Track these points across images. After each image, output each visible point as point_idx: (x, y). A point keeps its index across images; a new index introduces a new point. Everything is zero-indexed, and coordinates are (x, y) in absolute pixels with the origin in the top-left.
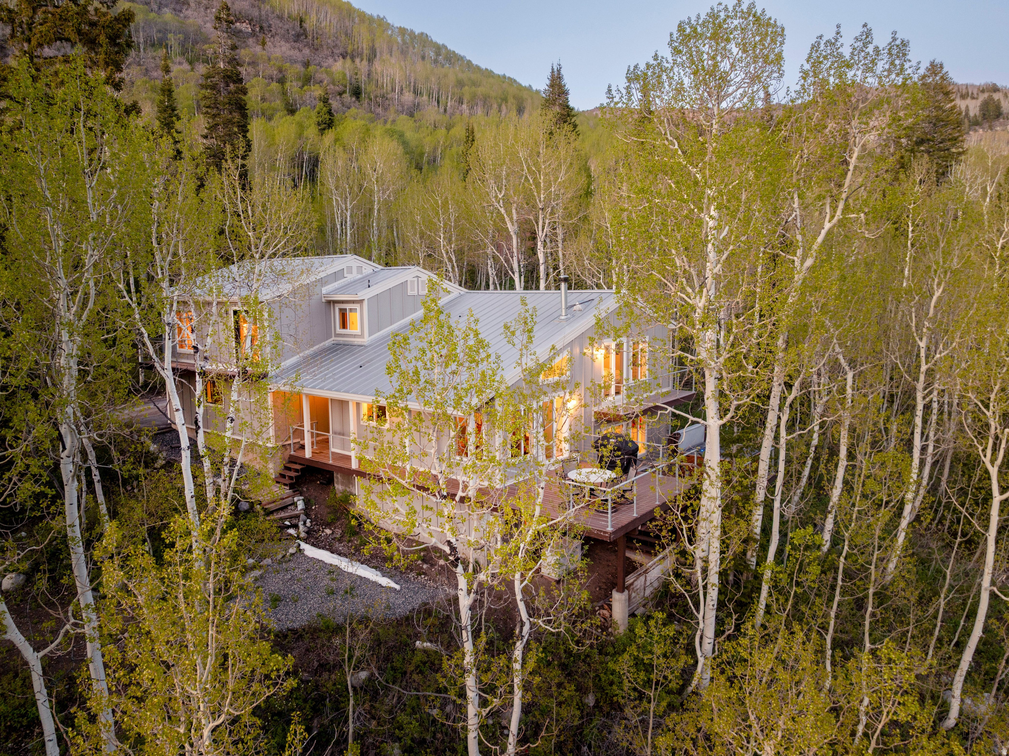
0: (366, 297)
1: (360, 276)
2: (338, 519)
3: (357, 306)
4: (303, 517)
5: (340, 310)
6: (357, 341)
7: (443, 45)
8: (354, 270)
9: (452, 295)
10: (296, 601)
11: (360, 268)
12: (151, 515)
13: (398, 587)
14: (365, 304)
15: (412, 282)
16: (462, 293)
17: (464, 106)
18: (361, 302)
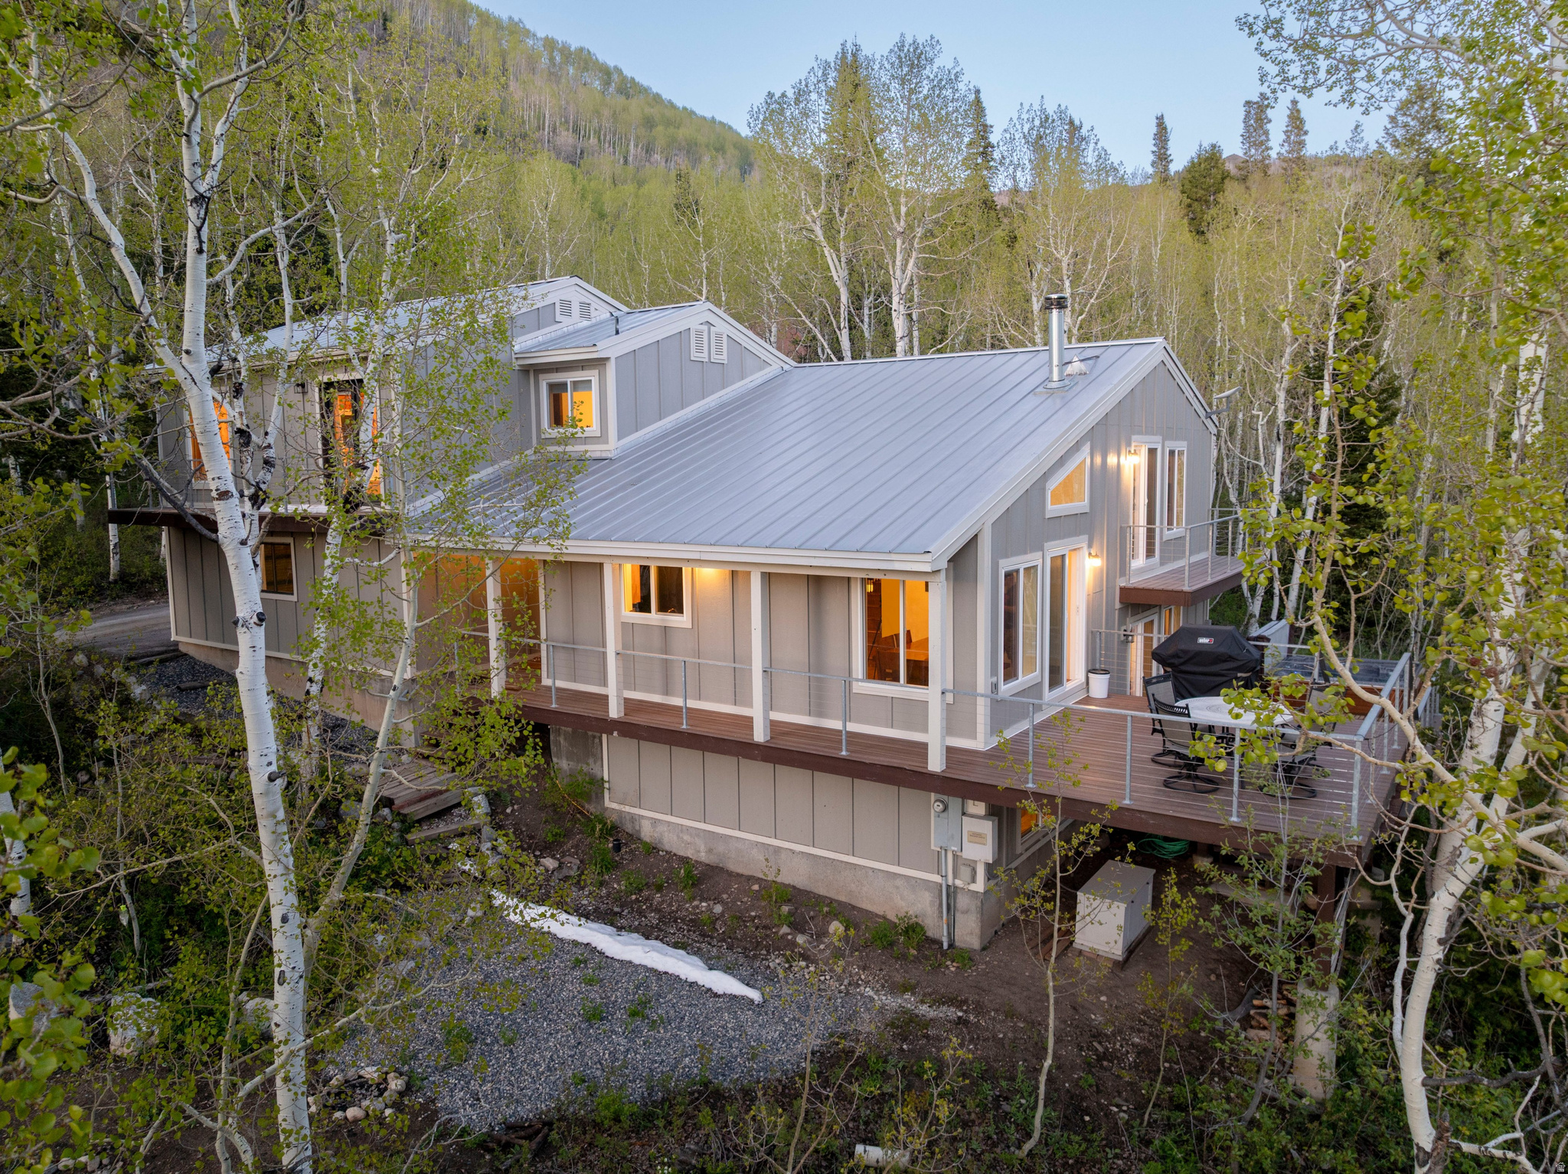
0: (612, 354)
1: (586, 323)
2: (568, 834)
3: (592, 375)
4: (487, 830)
5: (552, 386)
6: (595, 450)
7: (616, 68)
8: (576, 309)
9: (768, 369)
10: (511, 1041)
11: (585, 307)
12: (136, 838)
13: (755, 995)
14: (611, 369)
15: (699, 333)
16: (786, 367)
17: (657, 157)
18: (600, 363)
